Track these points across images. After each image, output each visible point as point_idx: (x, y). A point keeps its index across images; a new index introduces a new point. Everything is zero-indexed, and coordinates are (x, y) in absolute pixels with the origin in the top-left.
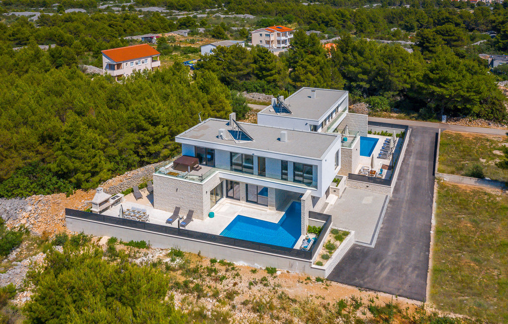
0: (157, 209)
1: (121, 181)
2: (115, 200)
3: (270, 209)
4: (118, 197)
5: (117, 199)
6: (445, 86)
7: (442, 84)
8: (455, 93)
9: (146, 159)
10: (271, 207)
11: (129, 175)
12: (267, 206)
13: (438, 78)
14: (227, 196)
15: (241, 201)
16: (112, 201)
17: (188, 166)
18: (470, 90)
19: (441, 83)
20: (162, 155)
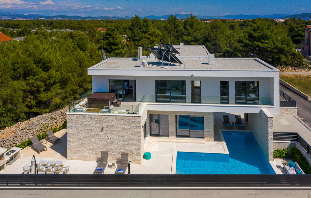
0: (72, 159)
1: (14, 133)
2: (10, 156)
3: (207, 140)
4: (13, 151)
5: (12, 154)
6: (265, 41)
7: (263, 41)
8: (274, 46)
9: (35, 110)
10: (208, 138)
11: (22, 126)
12: (204, 138)
13: (261, 35)
14: (151, 135)
15: (170, 137)
16: (7, 158)
17: (108, 100)
18: (283, 43)
19: (261, 40)
20: (53, 104)
